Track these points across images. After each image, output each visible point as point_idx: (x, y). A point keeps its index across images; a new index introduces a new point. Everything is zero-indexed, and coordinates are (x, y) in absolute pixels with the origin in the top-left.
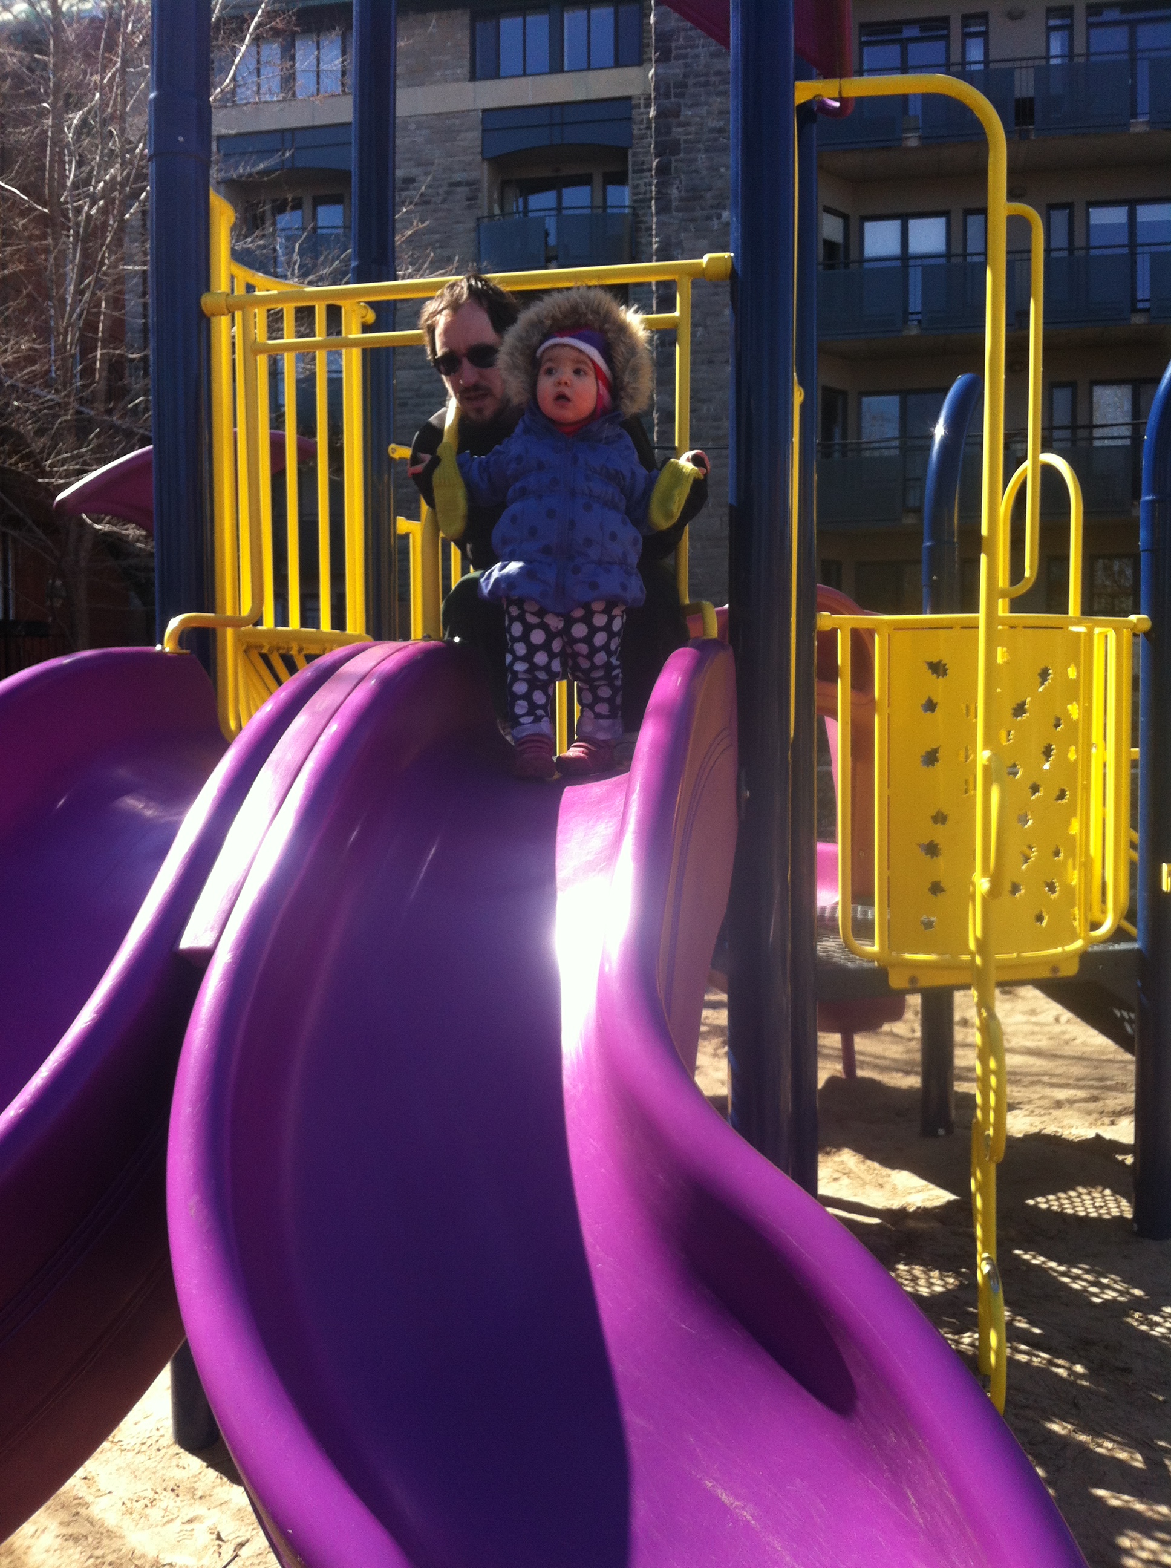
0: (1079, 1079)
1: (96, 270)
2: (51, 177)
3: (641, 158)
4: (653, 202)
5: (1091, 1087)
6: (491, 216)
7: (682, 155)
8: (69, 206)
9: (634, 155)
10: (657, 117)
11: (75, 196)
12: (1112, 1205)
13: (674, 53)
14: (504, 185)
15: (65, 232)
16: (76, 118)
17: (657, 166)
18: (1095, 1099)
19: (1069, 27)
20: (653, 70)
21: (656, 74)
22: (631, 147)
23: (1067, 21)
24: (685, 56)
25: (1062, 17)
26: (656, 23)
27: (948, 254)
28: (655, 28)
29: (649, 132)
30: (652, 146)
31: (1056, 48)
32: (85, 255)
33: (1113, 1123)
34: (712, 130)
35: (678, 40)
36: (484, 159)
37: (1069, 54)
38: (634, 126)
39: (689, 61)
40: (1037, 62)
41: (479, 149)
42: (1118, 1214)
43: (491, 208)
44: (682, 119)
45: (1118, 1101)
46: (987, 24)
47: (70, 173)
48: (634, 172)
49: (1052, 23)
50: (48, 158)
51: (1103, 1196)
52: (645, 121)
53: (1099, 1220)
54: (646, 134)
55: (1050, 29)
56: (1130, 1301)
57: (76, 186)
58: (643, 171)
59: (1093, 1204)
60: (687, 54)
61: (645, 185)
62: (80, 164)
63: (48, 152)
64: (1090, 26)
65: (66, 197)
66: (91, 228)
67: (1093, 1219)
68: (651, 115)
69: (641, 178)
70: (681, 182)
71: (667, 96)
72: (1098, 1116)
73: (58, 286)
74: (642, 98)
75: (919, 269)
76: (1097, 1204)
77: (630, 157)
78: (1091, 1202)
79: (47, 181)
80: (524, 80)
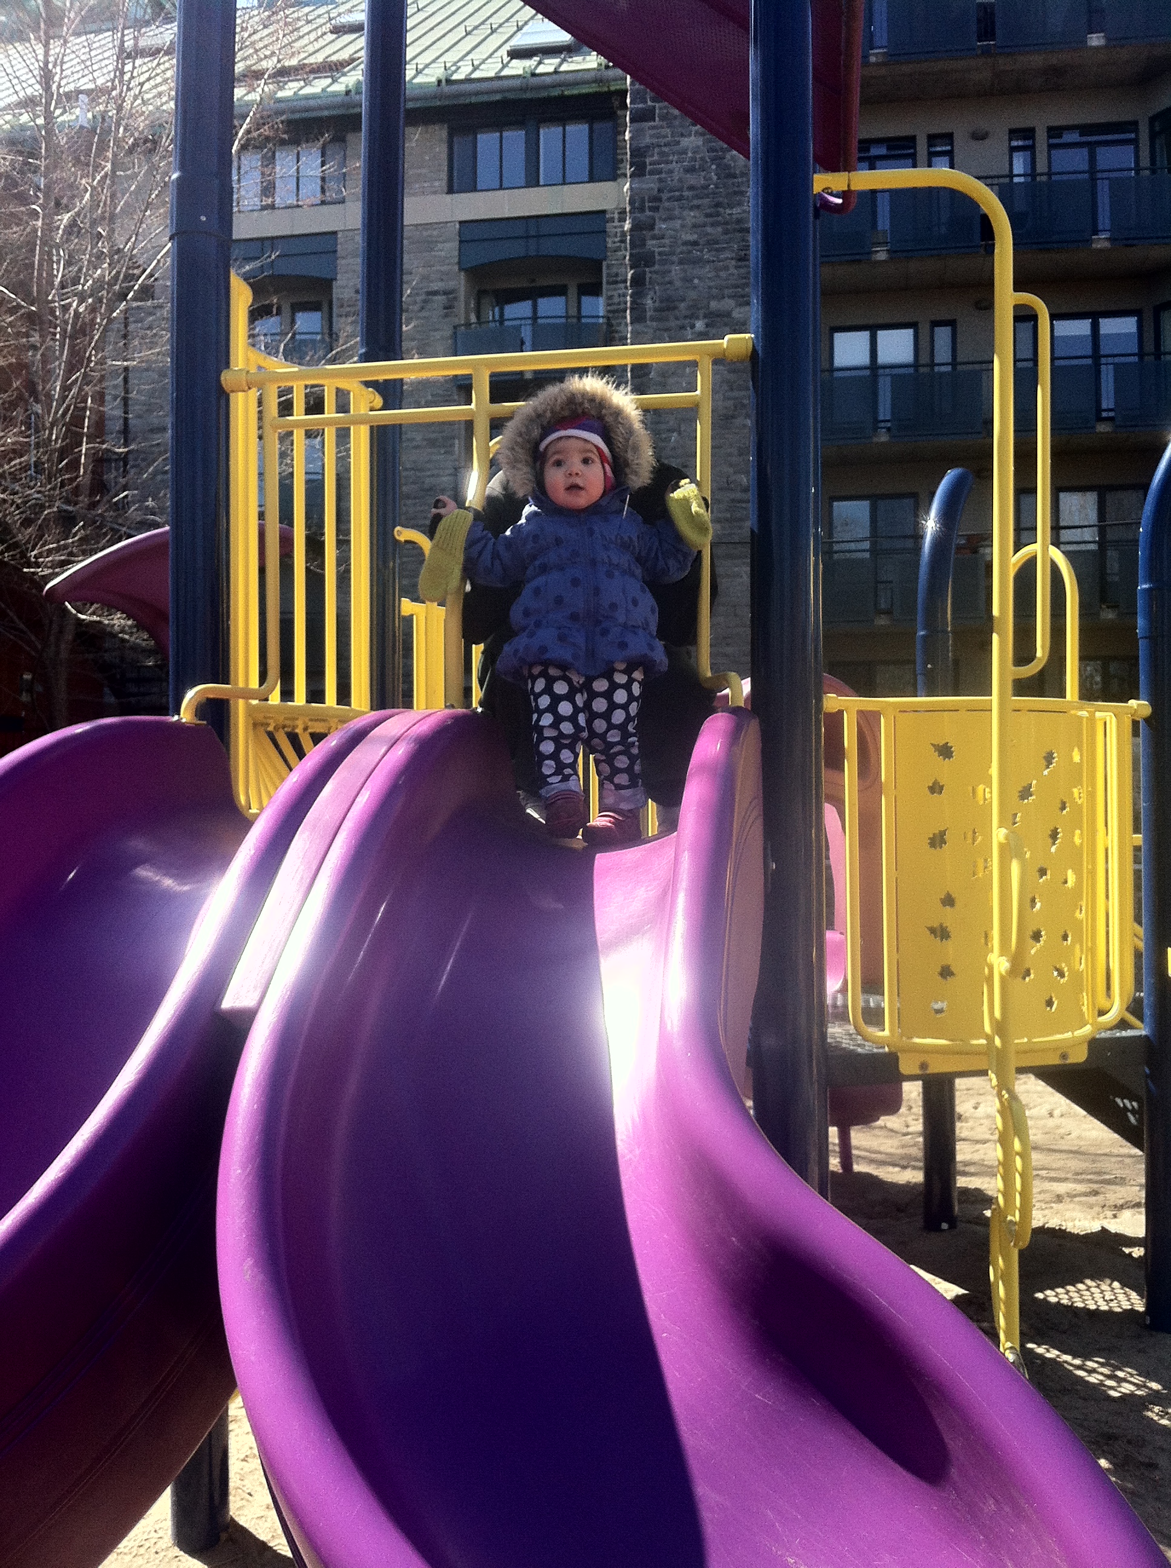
0: (1077, 1174)
1: (85, 365)
2: (40, 275)
3: (614, 270)
4: (628, 311)
5: (1090, 1181)
6: (468, 324)
7: (657, 267)
8: (57, 304)
9: (608, 267)
10: (631, 230)
11: (63, 294)
12: (1121, 1297)
13: (649, 168)
14: (480, 295)
15: (52, 330)
16: (66, 218)
17: (632, 277)
18: (1096, 1193)
19: (1032, 148)
20: (628, 184)
21: (631, 188)
22: (605, 260)
23: (1029, 143)
24: (660, 172)
25: (1025, 139)
26: (631, 139)
27: (916, 365)
28: (630, 144)
29: (623, 245)
30: (628, 258)
31: (1019, 167)
32: (73, 352)
33: (1115, 1216)
34: (685, 243)
35: (653, 156)
36: (460, 269)
37: (1032, 173)
38: (607, 239)
39: (663, 175)
40: (1002, 180)
41: (456, 260)
42: (1130, 1307)
43: (467, 318)
44: (656, 232)
45: (1119, 1195)
46: (952, 145)
47: (58, 272)
48: (608, 283)
49: (1015, 143)
50: (37, 257)
51: (1113, 1289)
52: (619, 235)
53: (1110, 1313)
54: (620, 247)
55: (1013, 149)
56: (1148, 1395)
57: (63, 286)
58: (616, 282)
59: (1103, 1298)
60: (662, 169)
61: (619, 296)
62: (69, 263)
63: (37, 252)
64: (1051, 147)
65: (54, 296)
66: (79, 324)
67: (1104, 1312)
68: (626, 229)
69: (615, 289)
70: (655, 293)
71: (642, 209)
72: (1100, 1209)
73: (45, 382)
74: (616, 212)
75: (889, 379)
76: (1107, 1298)
77: (604, 268)
78: (1101, 1295)
79: (35, 280)
80: (502, 192)
